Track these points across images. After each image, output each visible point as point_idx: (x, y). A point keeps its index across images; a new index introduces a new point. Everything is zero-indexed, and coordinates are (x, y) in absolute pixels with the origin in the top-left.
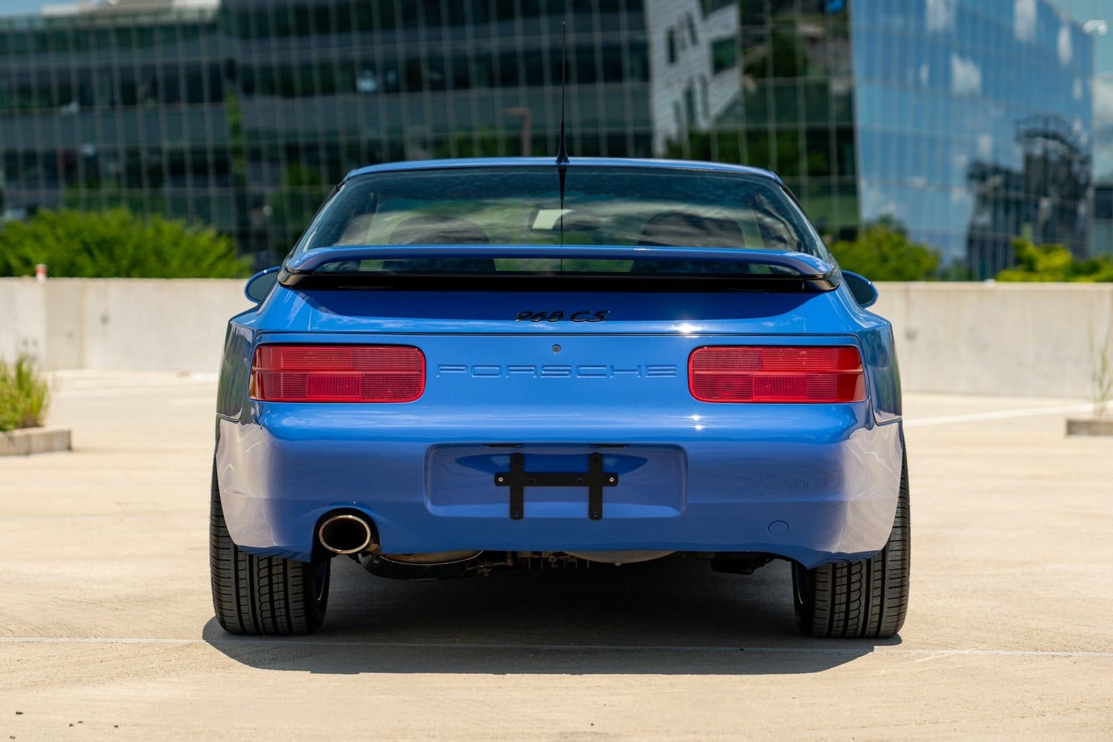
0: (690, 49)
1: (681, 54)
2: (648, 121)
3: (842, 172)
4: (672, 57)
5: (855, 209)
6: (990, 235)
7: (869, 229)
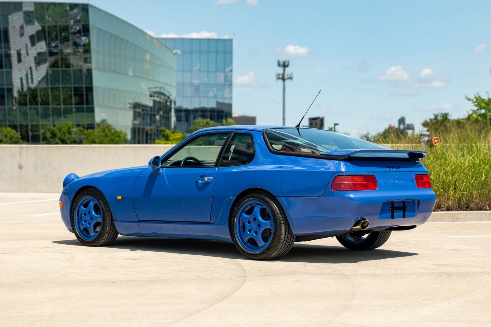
0: (27, 58)
1: (23, 59)
2: (11, 84)
3: (87, 104)
4: (19, 60)
5: (93, 117)
6: (141, 127)
7: (99, 125)
